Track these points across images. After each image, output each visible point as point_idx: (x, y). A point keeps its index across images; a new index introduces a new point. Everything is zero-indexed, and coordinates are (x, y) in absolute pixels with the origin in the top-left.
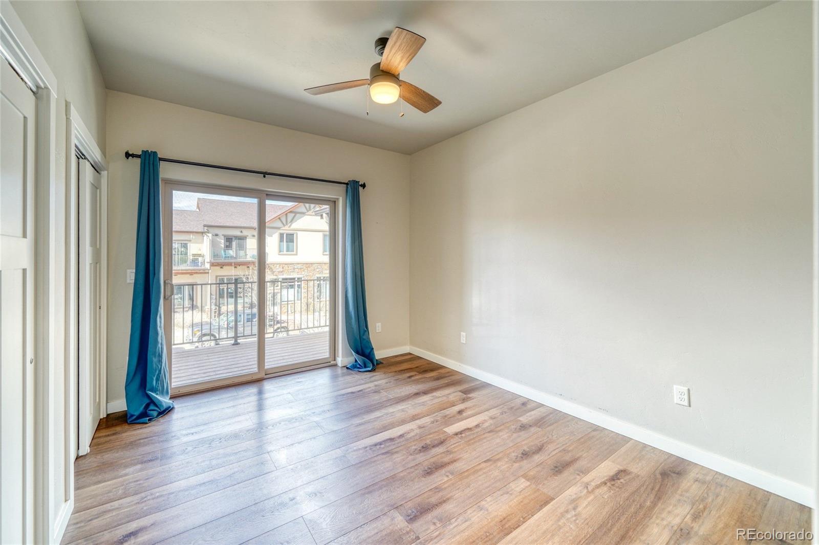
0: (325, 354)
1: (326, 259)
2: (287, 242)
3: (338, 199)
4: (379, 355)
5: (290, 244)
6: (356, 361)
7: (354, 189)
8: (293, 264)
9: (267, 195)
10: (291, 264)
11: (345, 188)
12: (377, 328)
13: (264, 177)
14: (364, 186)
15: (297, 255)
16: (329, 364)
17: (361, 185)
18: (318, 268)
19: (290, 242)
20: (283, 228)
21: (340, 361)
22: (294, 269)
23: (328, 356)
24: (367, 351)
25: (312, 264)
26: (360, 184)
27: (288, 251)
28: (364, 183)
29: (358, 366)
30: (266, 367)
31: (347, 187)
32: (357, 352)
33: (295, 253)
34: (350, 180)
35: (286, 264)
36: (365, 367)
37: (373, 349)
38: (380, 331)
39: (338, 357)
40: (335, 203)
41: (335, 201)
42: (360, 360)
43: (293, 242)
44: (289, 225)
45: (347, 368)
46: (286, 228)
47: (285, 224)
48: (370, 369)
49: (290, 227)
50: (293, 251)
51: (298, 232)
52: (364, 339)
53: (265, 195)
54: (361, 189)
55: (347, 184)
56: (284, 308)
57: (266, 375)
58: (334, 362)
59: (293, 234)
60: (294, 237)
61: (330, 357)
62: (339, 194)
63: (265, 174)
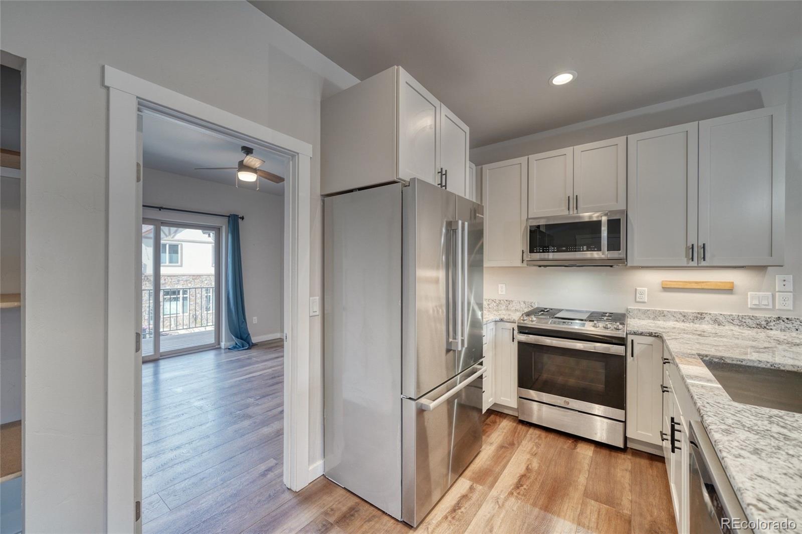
0: (212, 340)
1: (212, 270)
2: (169, 253)
3: (222, 227)
4: (254, 340)
5: (174, 255)
6: (236, 344)
7: (234, 221)
8: (177, 276)
9: (162, 223)
10: (174, 276)
11: (227, 220)
12: (254, 321)
13: (160, 210)
14: (242, 218)
15: (181, 266)
16: (216, 347)
17: (240, 218)
18: (206, 280)
19: (174, 253)
20: (166, 239)
21: (223, 345)
22: (179, 281)
23: (213, 342)
24: (245, 337)
25: (199, 276)
26: (240, 216)
27: (170, 262)
28: (243, 217)
29: (238, 347)
30: (161, 351)
31: (229, 219)
32: (237, 337)
33: (179, 264)
34: (232, 214)
35: (168, 276)
36: (243, 347)
37: (249, 334)
38: (256, 322)
39: (222, 342)
40: (219, 230)
41: (219, 228)
42: (238, 342)
43: (177, 253)
44: (172, 236)
45: (229, 349)
46: (169, 238)
47: (168, 234)
48: (246, 348)
49: (173, 237)
50: (178, 263)
51: (183, 243)
52: (242, 328)
53: (160, 223)
54: (240, 220)
55: (229, 217)
56: (167, 321)
57: (161, 356)
58: (219, 346)
59: (178, 246)
60: (178, 248)
61: (215, 343)
62: (223, 223)
63: (160, 208)
